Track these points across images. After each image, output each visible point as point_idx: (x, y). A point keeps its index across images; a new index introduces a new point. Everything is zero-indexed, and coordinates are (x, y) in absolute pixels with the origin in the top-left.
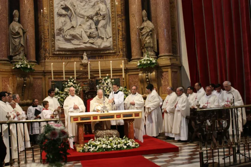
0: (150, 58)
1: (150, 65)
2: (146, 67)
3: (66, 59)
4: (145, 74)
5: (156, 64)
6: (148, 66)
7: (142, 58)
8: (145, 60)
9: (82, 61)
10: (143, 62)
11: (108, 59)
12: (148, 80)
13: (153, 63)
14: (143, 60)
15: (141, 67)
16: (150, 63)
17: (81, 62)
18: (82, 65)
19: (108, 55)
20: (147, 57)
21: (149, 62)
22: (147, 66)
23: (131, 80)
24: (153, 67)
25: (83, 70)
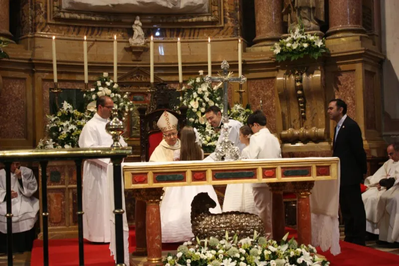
0: (306, 34)
1: (310, 52)
2: (299, 58)
3: (90, 32)
4: (292, 77)
5: (324, 51)
6: (304, 55)
7: (286, 35)
8: (293, 41)
9: (130, 40)
10: (288, 45)
11: (195, 37)
12: (299, 92)
13: (317, 49)
14: (288, 39)
15: (284, 58)
16: (310, 47)
17: (128, 42)
18: (130, 49)
19: (195, 29)
20: (300, 32)
21: (306, 45)
22: (302, 56)
23: (255, 92)
24: (316, 58)
25: (132, 62)
